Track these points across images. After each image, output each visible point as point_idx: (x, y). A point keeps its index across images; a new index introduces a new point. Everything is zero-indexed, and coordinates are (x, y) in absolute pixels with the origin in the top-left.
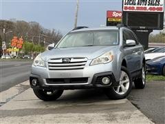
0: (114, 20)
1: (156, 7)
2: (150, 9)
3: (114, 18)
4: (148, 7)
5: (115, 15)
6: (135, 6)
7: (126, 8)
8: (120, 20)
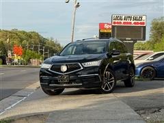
0: (105, 31)
1: (140, 22)
2: (135, 23)
3: (106, 29)
4: (133, 22)
5: (106, 26)
6: (122, 21)
7: (115, 23)
8: (111, 31)
